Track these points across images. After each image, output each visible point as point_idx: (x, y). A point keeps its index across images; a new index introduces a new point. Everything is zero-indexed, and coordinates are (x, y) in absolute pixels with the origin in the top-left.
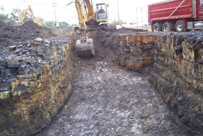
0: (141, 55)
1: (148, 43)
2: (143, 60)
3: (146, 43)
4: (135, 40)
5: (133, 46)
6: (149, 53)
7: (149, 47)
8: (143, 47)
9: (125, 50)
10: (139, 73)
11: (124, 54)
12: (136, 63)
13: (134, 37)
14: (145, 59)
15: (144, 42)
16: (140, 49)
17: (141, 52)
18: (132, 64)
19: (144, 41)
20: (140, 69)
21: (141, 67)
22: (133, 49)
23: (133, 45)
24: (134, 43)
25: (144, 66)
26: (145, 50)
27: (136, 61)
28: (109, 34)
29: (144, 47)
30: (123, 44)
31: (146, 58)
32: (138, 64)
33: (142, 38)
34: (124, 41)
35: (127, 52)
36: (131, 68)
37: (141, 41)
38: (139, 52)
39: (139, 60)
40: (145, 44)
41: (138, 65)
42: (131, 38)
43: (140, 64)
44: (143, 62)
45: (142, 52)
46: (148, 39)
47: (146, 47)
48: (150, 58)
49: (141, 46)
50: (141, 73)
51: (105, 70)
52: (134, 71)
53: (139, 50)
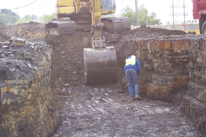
0: (170, 72)
1: (183, 51)
2: (174, 80)
3: (178, 51)
4: (160, 48)
5: (157, 58)
6: (184, 68)
7: (184, 58)
8: (174, 59)
9: (145, 65)
10: (167, 102)
11: (143, 74)
12: (163, 85)
13: (159, 42)
14: (176, 79)
15: (175, 51)
16: (170, 62)
17: (170, 67)
18: (156, 87)
19: (176, 49)
20: (169, 95)
21: (170, 91)
22: (157, 62)
23: (158, 55)
24: (160, 53)
25: (175, 90)
26: (178, 64)
27: (163, 83)
28: (115, 38)
29: (176, 59)
30: (141, 55)
31: (178, 77)
32: (165, 87)
33: (172, 44)
34: (143, 50)
35: (149, 70)
36: (154, 95)
37: (170, 49)
38: (168, 67)
39: (167, 81)
40: (178, 54)
41: (165, 89)
42: (154, 43)
43: (168, 87)
44: (173, 83)
45: (173, 66)
46: (183, 46)
47: (178, 58)
48: (185, 77)
49: (170, 57)
50: (170, 102)
51: (109, 100)
52: (159, 99)
53: (167, 64)
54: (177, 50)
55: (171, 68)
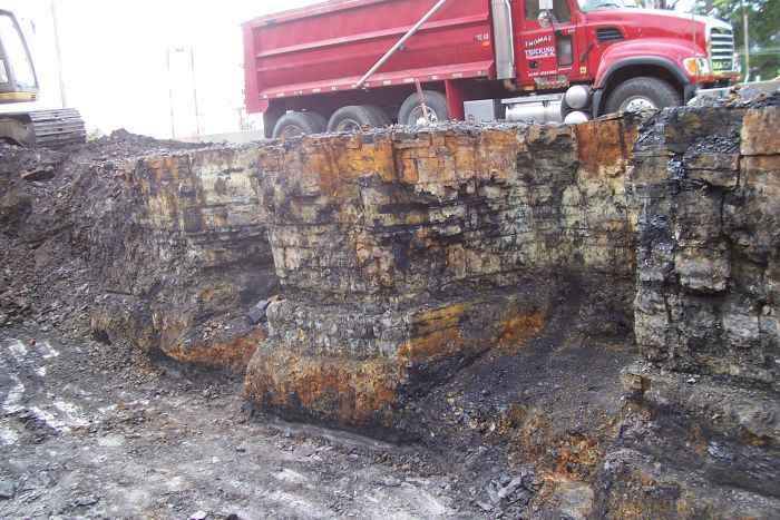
0: (386, 290)
1: (449, 189)
3: (433, 189)
4: (323, 177)
5: (301, 225)
6: (443, 269)
7: (450, 221)
8: (405, 227)
9: (192, 253)
10: (384, 439)
11: (187, 285)
12: (348, 356)
13: (318, 151)
14: (423, 323)
15: (418, 188)
16: (385, 243)
17: (385, 266)
18: (303, 367)
19: (423, 178)
20: (395, 407)
21: (400, 390)
22: (304, 245)
23: (309, 213)
24: (323, 201)
25: (423, 380)
26: (421, 252)
27: (344, 342)
28: (48, 161)
29: (415, 226)
31: (427, 315)
32: (368, 367)
33: (396, 154)
34: (183, 194)
36: (295, 397)
37: (388, 178)
38: (371, 269)
39: (370, 335)
40: (426, 204)
41: (369, 379)
42: (295, 154)
43: (388, 368)
44: (409, 346)
45: (401, 265)
46: (448, 162)
47: (427, 224)
48: (453, 310)
49: (388, 220)
50: (406, 439)
52: (331, 423)
53: (364, 253)
54: (428, 179)
55: (390, 271)
